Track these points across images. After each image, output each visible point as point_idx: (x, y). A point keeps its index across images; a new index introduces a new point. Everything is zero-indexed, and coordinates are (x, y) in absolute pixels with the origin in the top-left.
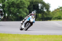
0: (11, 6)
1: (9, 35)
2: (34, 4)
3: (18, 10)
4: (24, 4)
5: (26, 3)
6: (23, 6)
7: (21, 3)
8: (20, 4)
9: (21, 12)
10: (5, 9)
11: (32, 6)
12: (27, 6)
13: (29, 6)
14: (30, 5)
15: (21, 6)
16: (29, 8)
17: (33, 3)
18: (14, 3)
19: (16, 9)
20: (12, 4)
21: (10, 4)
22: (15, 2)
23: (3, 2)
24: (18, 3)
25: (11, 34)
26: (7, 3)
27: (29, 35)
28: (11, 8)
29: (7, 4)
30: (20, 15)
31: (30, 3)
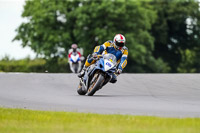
0: (98, 22)
1: (88, 116)
2: (170, 18)
4: (139, 16)
5: (145, 16)
6: (135, 25)
7: (131, 15)
8: (127, 17)
9: (130, 43)
10: (75, 32)
12: (148, 25)
13: (153, 26)
14: (159, 22)
15: (130, 24)
16: (153, 31)
17: (166, 15)
20: (98, 18)
21: (94, 15)
23: (69, 10)
24: (120, 15)
26: (83, 12)
29: (85, 16)
31: (159, 14)
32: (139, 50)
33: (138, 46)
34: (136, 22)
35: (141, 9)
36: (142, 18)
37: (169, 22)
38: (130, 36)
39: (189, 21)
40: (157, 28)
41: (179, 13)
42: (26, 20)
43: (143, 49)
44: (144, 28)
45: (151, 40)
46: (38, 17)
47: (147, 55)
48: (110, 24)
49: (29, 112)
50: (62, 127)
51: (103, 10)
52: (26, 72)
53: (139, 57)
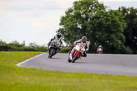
1: (92, 75)
4: (118, 25)
5: (121, 25)
6: (116, 30)
7: (114, 25)
8: (112, 26)
9: (113, 39)
10: (86, 33)
11: (131, 29)
12: (122, 30)
13: (125, 30)
14: (128, 28)
15: (113, 30)
16: (125, 33)
17: (132, 25)
19: (106, 35)
20: (97, 26)
22: (104, 23)
23: (83, 22)
24: (108, 25)
25: (96, 74)
26: (90, 24)
27: (124, 76)
28: (97, 32)
30: (111, 44)
31: (128, 24)
32: (117, 42)
33: (117, 40)
34: (116, 28)
35: (119, 22)
36: (120, 27)
37: (133, 28)
38: (113, 36)
42: (62, 27)
43: (120, 42)
44: (120, 32)
45: (124, 37)
46: (68, 26)
47: (121, 45)
48: (104, 29)
49: (63, 73)
50: (79, 80)
51: (100, 22)
52: (62, 53)
53: (117, 46)
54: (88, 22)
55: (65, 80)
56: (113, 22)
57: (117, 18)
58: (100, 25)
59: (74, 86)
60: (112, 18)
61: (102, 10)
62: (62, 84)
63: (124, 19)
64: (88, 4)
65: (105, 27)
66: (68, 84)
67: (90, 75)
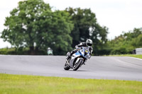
0: (44, 29)
2: (81, 27)
3: (55, 37)
4: (65, 26)
5: (68, 26)
6: (62, 31)
7: (61, 26)
8: (58, 27)
9: (60, 40)
10: (32, 34)
11: (78, 30)
12: (69, 31)
13: (72, 31)
14: (75, 29)
15: (60, 31)
16: (72, 34)
17: (79, 26)
18: (49, 25)
19: (52, 36)
20: (44, 27)
21: (42, 26)
22: (50, 23)
23: (29, 23)
24: (55, 26)
26: (36, 24)
27: (72, 79)
28: (43, 33)
29: (37, 26)
30: (58, 45)
31: (75, 25)
32: (64, 44)
33: (64, 42)
34: (63, 29)
35: (66, 23)
36: (66, 28)
37: (80, 30)
38: (60, 37)
39: (91, 29)
40: (74, 33)
41: (86, 25)
42: (6, 28)
43: (67, 44)
44: (67, 33)
45: (71, 39)
46: (12, 26)
47: (68, 46)
48: (50, 30)
49: (8, 75)
50: (25, 83)
51: (46, 23)
52: (7, 54)
53: (64, 48)
54: (33, 23)
55: (11, 82)
56: (60, 22)
57: (63, 19)
58: (46, 25)
59: (19, 89)
60: (59, 18)
61: (48, 11)
62: (8, 87)
63: (71, 20)
64: (33, 4)
65: (51, 28)
66: (13, 87)
67: (37, 78)
